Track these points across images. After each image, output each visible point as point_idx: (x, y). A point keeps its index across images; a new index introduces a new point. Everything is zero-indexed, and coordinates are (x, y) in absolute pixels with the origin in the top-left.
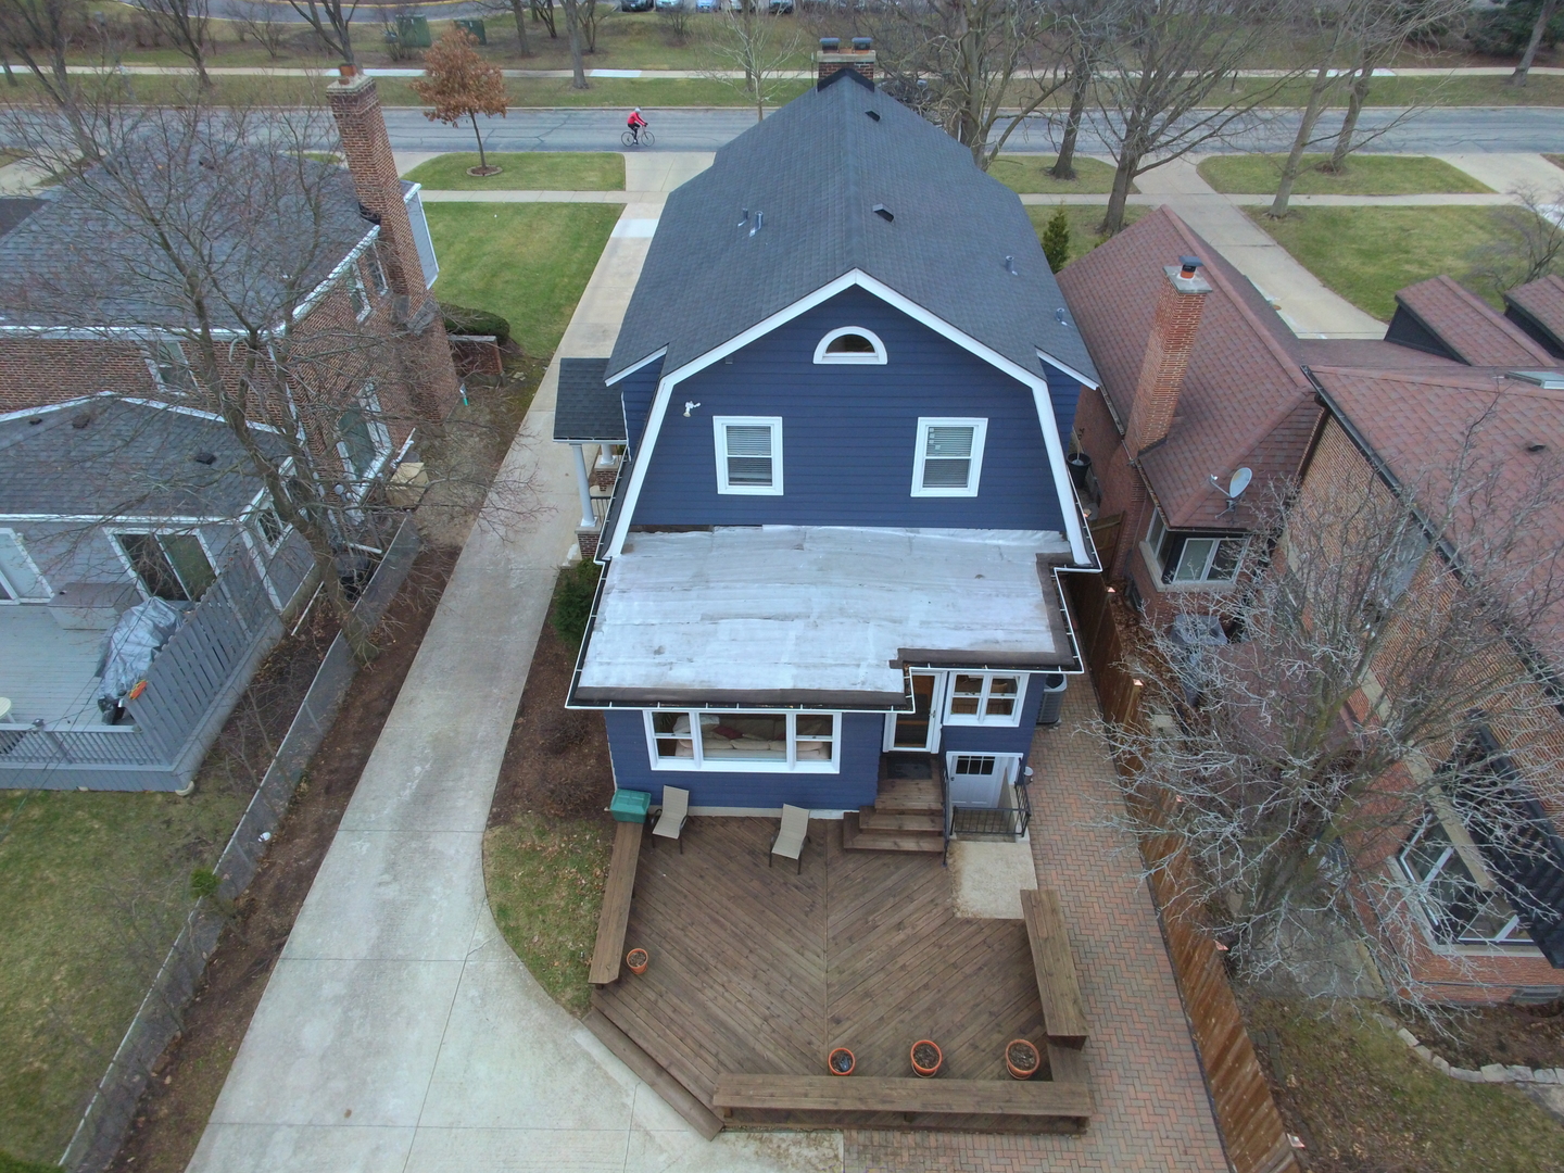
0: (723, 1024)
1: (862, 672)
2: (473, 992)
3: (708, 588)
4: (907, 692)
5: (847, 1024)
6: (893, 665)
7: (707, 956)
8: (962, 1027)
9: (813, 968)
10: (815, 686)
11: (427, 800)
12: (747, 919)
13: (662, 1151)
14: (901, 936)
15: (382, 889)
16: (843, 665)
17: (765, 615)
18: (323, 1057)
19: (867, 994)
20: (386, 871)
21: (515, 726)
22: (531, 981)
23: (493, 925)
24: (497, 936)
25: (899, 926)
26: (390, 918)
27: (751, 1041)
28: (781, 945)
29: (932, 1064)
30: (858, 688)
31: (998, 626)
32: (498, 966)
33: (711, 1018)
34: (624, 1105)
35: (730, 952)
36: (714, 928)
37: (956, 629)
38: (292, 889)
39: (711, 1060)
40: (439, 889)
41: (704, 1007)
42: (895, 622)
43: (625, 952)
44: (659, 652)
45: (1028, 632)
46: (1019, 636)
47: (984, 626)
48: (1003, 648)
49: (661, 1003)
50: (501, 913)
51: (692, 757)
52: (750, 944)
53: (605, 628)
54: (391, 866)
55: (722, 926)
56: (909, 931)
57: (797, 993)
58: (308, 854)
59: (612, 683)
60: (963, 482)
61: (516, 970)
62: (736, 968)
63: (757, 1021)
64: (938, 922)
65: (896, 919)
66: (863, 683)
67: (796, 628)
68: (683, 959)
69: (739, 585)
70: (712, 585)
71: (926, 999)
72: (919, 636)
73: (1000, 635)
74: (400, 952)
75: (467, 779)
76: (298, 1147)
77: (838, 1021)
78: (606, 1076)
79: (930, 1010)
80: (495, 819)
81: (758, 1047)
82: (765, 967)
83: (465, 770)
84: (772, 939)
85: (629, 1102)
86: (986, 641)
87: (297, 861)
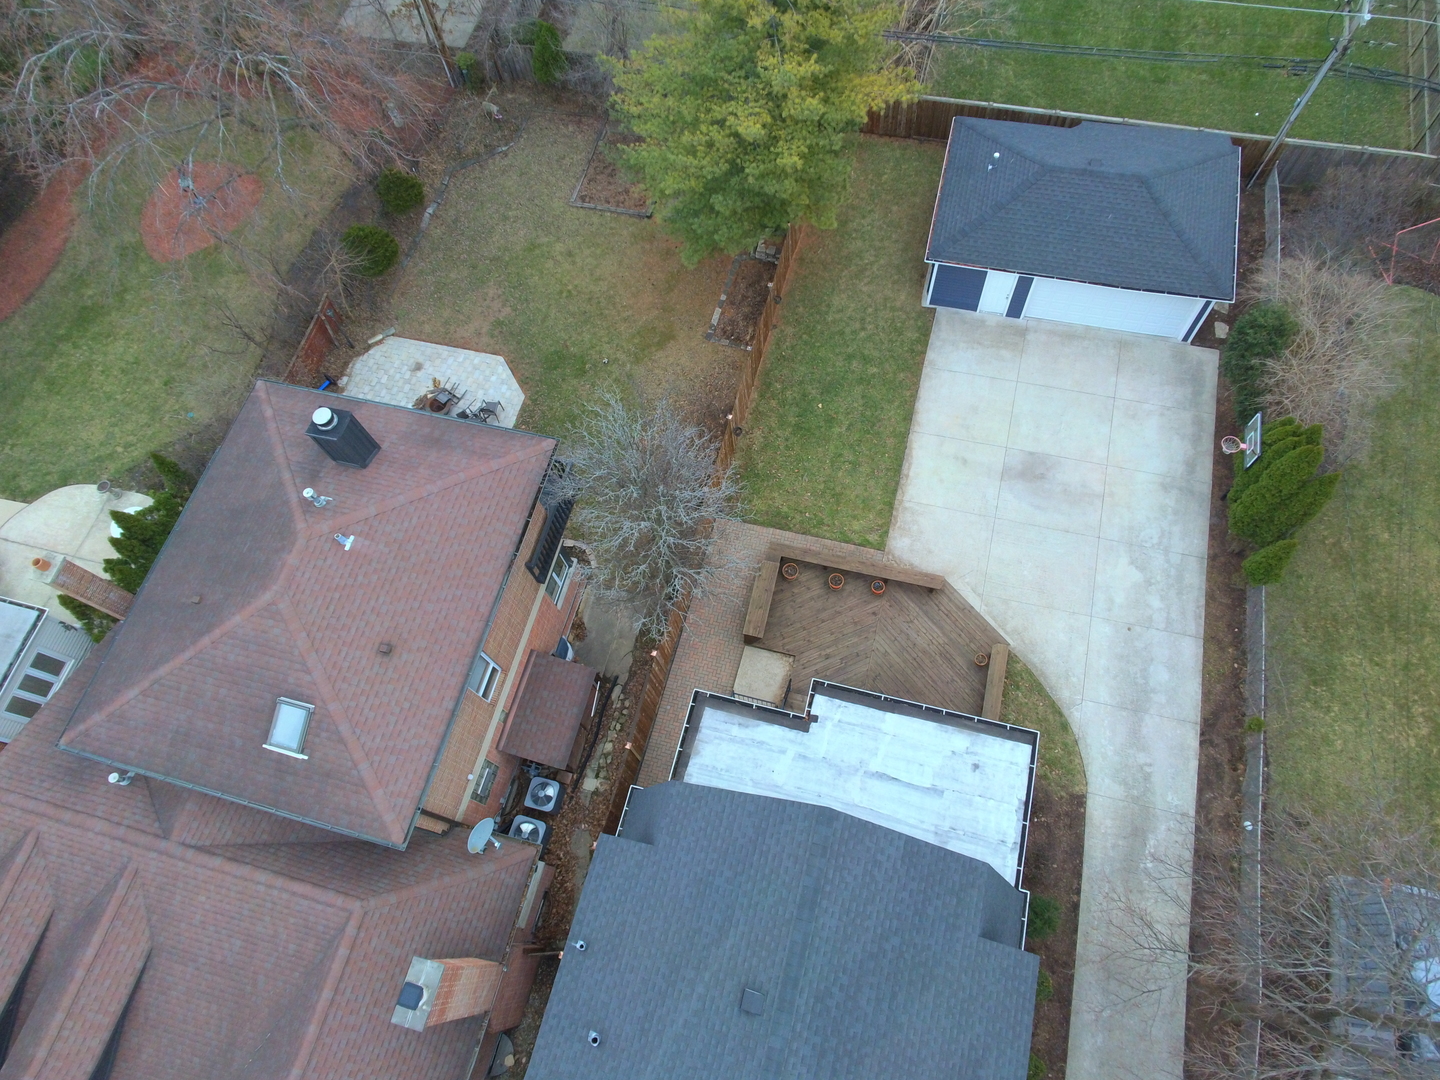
0: (935, 624)
1: (838, 717)
2: (1074, 680)
3: (936, 826)
4: (812, 696)
5: (870, 611)
6: (815, 719)
7: (941, 662)
8: (812, 599)
9: (881, 643)
10: (872, 711)
11: (1136, 831)
12: (915, 679)
13: (967, 583)
14: (828, 651)
15: (1148, 761)
16: (849, 724)
17: (896, 783)
18: (1152, 660)
19: (855, 623)
20: (1149, 774)
21: (1078, 892)
22: (1042, 680)
23: (1070, 721)
24: (1065, 712)
25: (828, 657)
26: (1135, 739)
27: (921, 613)
28: (898, 660)
29: (835, 577)
30: (844, 703)
31: (733, 740)
32: (1063, 694)
33: (941, 628)
34: (986, 606)
35: (927, 661)
36: (936, 678)
37: (762, 743)
38: (1209, 778)
39: (942, 608)
40: (1110, 753)
41: (944, 634)
42: (805, 757)
43: (988, 663)
44: (976, 767)
45: (716, 730)
46: (723, 727)
47: (742, 741)
48: (738, 719)
49: (968, 641)
50: (1065, 727)
52: (915, 664)
54: (1147, 777)
56: (823, 653)
57: (892, 631)
58: (1210, 801)
59: (1009, 744)
61: (1051, 688)
62: (924, 652)
63: (915, 621)
64: (806, 654)
65: (829, 661)
66: (840, 706)
67: (875, 766)
68: (954, 662)
69: (912, 821)
70: (933, 829)
71: (824, 615)
72: (792, 741)
73: (736, 731)
74: (1124, 714)
75: (1109, 845)
76: (1150, 618)
77: (874, 614)
78: (996, 622)
79: (824, 609)
80: (1080, 801)
81: (917, 609)
82: (908, 649)
83: (1111, 854)
84: (903, 665)
85: (983, 607)
86: (747, 727)
87: (1215, 798)
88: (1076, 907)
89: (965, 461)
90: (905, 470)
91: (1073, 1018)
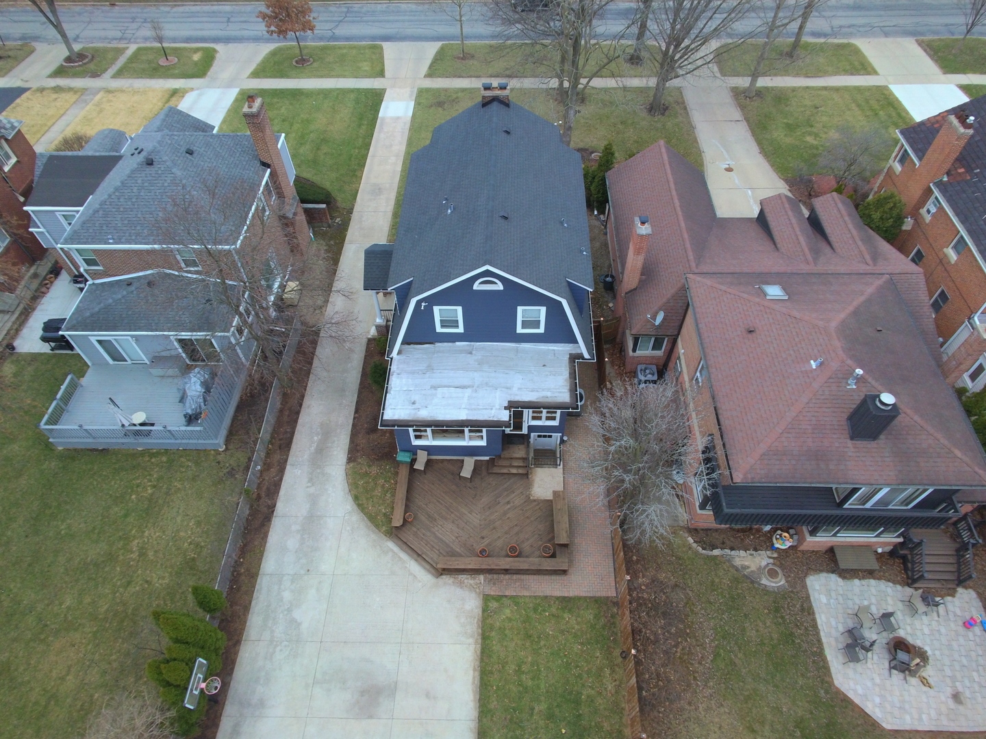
0: (441, 539)
1: (493, 411)
2: (348, 528)
3: (433, 373)
4: (510, 420)
5: (486, 539)
6: (506, 408)
7: (435, 515)
8: (528, 539)
9: (475, 518)
11: (321, 452)
12: (450, 501)
13: (420, 582)
14: (509, 506)
15: (308, 489)
16: (486, 409)
17: (456, 386)
18: (296, 552)
19: (494, 528)
20: (309, 482)
21: (354, 418)
22: (369, 524)
23: (353, 503)
24: (355, 507)
25: (508, 503)
26: (313, 500)
27: (451, 545)
28: (463, 510)
29: (515, 553)
30: (491, 419)
31: (549, 390)
32: (356, 518)
33: (437, 537)
34: (406, 567)
35: (444, 513)
36: (437, 503)
37: (532, 391)
38: (273, 489)
39: (437, 552)
40: (331, 489)
41: (435, 534)
42: (507, 388)
43: (405, 514)
44: (414, 403)
45: (560, 392)
46: (556, 394)
47: (543, 390)
48: (550, 400)
49: (418, 532)
50: (356, 498)
51: (428, 439)
52: (451, 510)
53: (392, 392)
54: (310, 480)
55: (442, 504)
56: (512, 504)
57: (469, 528)
58: (277, 475)
59: (396, 418)
60: (538, 327)
61: (364, 520)
62: (446, 519)
63: (454, 538)
64: (522, 502)
65: (507, 500)
66: (493, 417)
67: (468, 392)
68: (426, 516)
69: (446, 371)
70: (435, 371)
71: (516, 529)
72: (516, 395)
73: (549, 394)
74: (319, 513)
75: (336, 442)
76: (292, 582)
77: (483, 538)
78: (399, 557)
79: (517, 534)
80: (351, 459)
81: (454, 547)
82: (457, 519)
83: (335, 439)
84: (460, 507)
85: (408, 566)
86: (543, 397)
87: (273, 477)
88: (356, 411)
89: (428, 695)
90: (477, 674)
91: (361, 370)
